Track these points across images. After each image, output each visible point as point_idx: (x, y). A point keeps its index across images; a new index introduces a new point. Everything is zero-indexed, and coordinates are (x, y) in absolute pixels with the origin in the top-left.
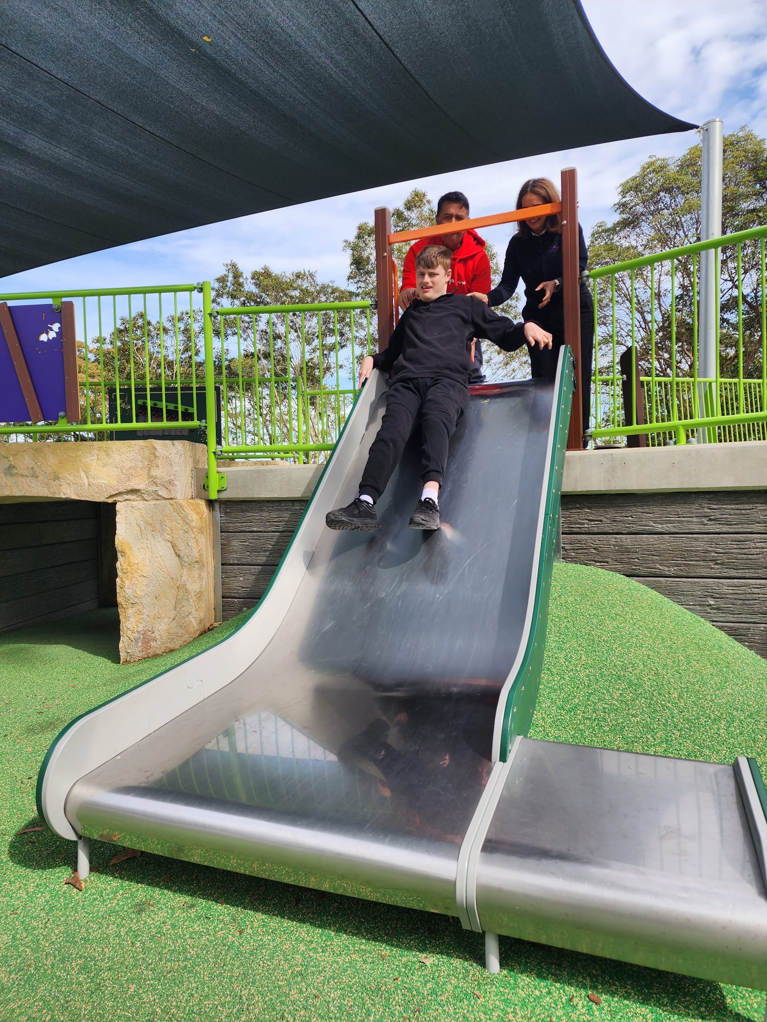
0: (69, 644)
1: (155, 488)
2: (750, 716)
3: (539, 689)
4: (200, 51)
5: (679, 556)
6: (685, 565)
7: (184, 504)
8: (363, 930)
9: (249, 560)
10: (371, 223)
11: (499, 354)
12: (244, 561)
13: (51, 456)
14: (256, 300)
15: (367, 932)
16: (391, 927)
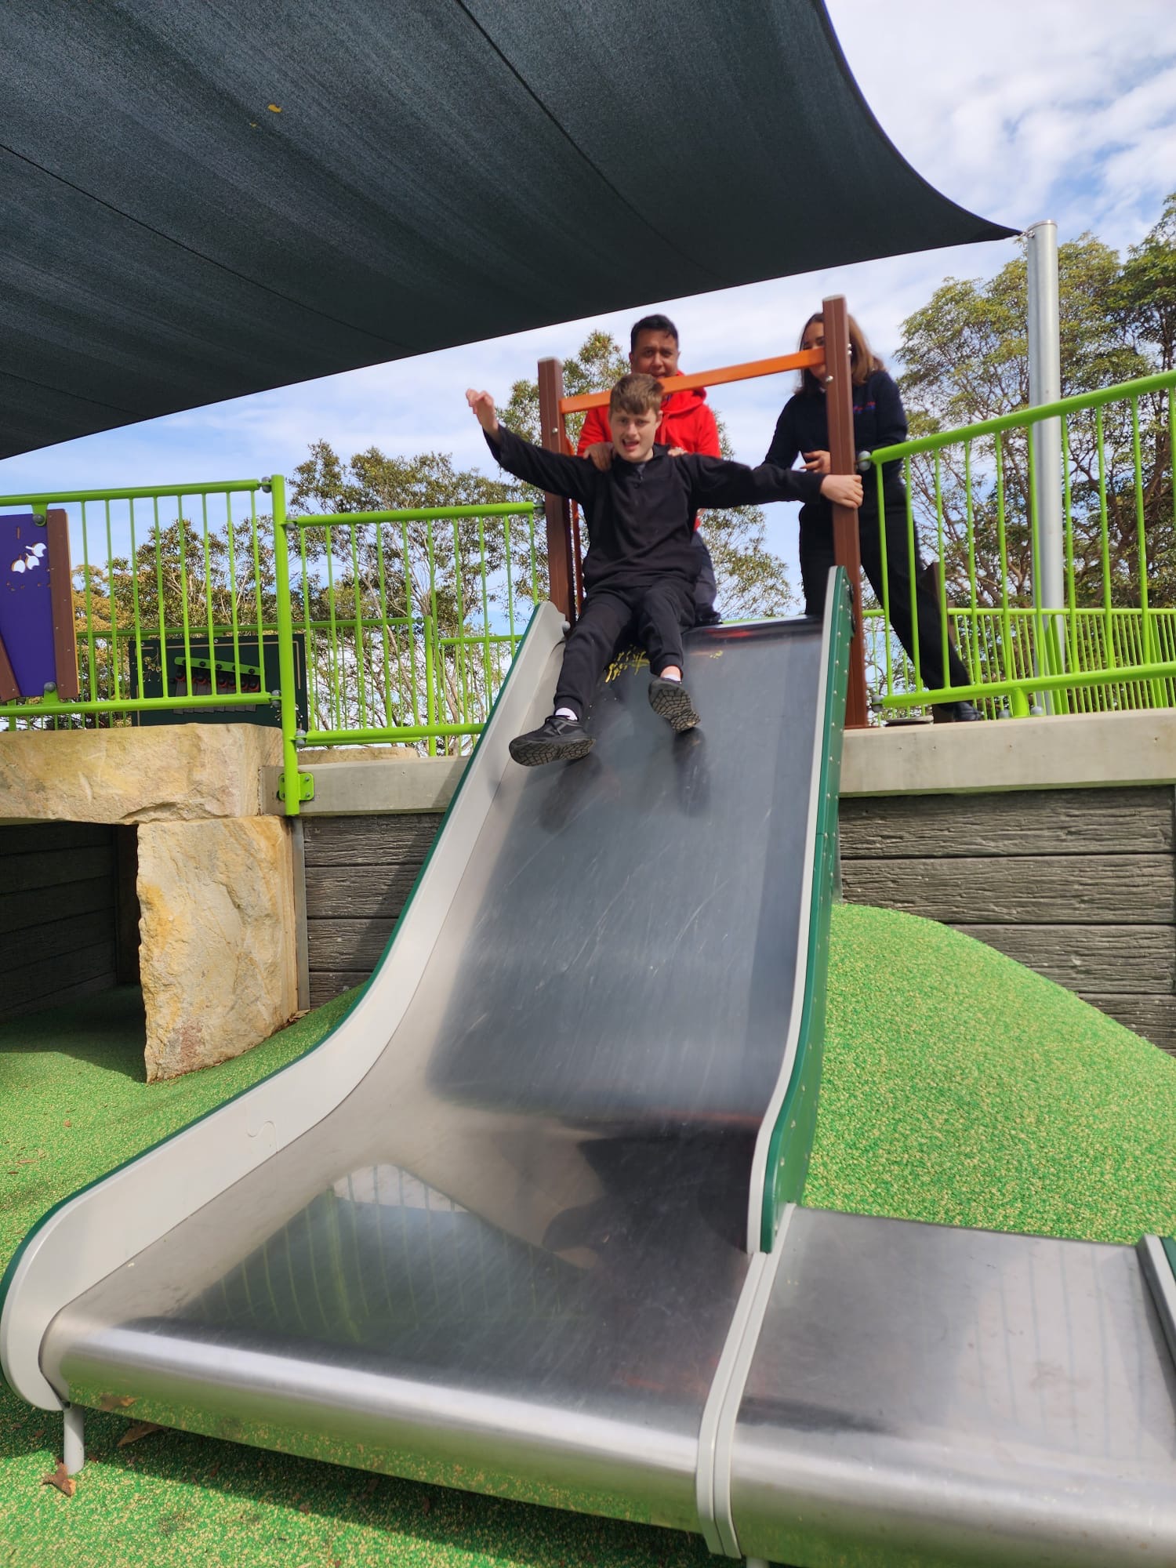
0: (64, 1051)
1: (200, 800)
2: (1150, 1150)
3: (816, 1114)
4: (263, 127)
5: (1024, 890)
6: (1034, 904)
7: (246, 823)
8: (542, 1552)
9: (351, 910)
10: (533, 381)
11: (731, 574)
12: (343, 912)
13: (32, 753)
14: (359, 499)
15: (549, 1555)
16: (588, 1544)
